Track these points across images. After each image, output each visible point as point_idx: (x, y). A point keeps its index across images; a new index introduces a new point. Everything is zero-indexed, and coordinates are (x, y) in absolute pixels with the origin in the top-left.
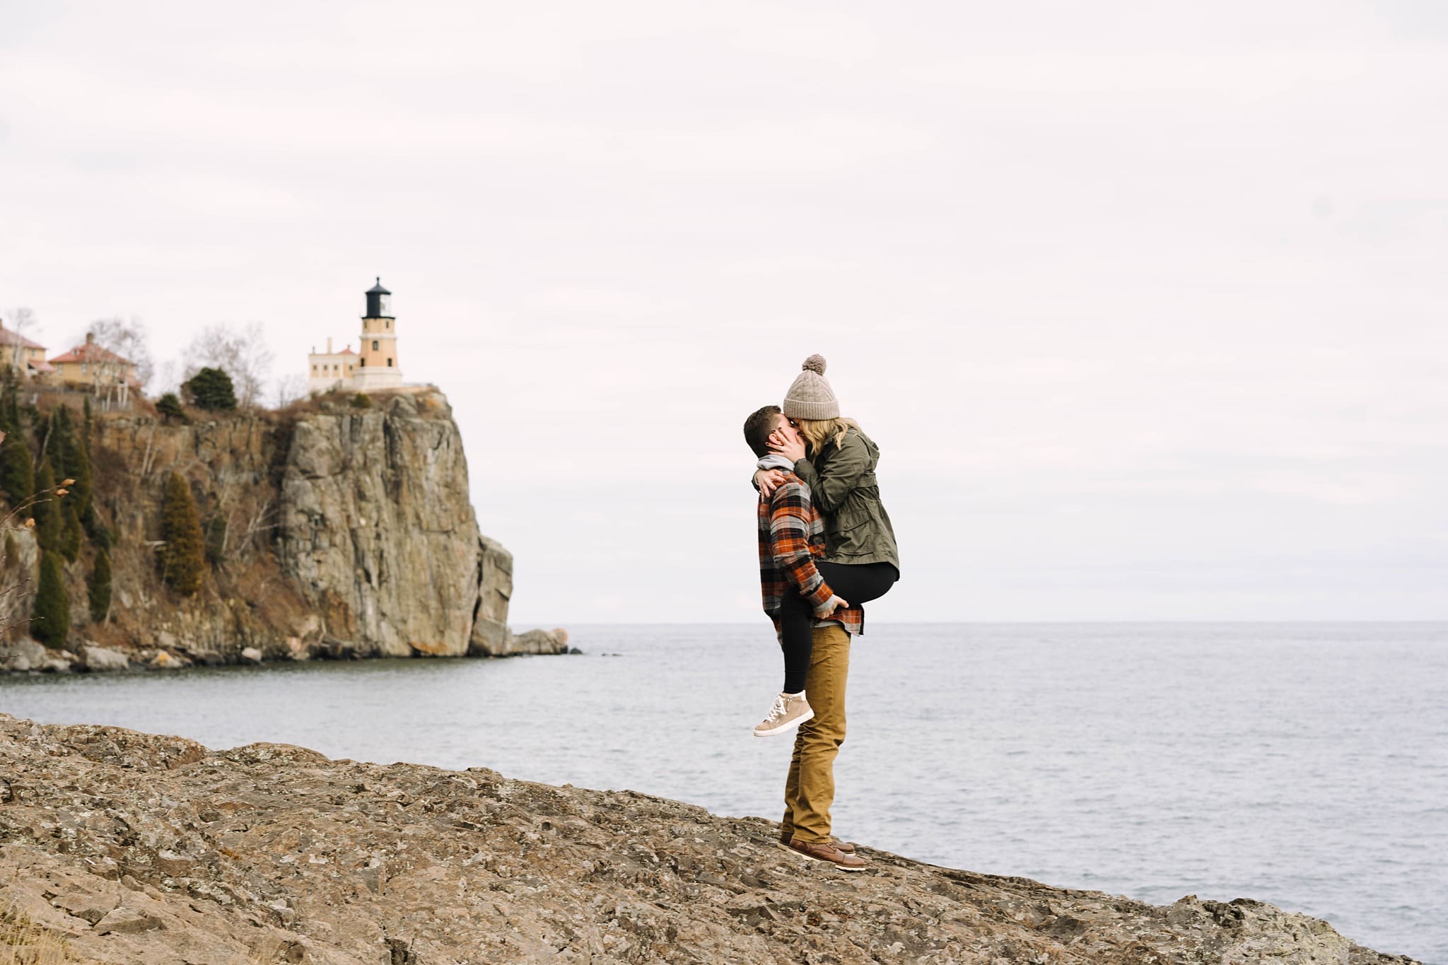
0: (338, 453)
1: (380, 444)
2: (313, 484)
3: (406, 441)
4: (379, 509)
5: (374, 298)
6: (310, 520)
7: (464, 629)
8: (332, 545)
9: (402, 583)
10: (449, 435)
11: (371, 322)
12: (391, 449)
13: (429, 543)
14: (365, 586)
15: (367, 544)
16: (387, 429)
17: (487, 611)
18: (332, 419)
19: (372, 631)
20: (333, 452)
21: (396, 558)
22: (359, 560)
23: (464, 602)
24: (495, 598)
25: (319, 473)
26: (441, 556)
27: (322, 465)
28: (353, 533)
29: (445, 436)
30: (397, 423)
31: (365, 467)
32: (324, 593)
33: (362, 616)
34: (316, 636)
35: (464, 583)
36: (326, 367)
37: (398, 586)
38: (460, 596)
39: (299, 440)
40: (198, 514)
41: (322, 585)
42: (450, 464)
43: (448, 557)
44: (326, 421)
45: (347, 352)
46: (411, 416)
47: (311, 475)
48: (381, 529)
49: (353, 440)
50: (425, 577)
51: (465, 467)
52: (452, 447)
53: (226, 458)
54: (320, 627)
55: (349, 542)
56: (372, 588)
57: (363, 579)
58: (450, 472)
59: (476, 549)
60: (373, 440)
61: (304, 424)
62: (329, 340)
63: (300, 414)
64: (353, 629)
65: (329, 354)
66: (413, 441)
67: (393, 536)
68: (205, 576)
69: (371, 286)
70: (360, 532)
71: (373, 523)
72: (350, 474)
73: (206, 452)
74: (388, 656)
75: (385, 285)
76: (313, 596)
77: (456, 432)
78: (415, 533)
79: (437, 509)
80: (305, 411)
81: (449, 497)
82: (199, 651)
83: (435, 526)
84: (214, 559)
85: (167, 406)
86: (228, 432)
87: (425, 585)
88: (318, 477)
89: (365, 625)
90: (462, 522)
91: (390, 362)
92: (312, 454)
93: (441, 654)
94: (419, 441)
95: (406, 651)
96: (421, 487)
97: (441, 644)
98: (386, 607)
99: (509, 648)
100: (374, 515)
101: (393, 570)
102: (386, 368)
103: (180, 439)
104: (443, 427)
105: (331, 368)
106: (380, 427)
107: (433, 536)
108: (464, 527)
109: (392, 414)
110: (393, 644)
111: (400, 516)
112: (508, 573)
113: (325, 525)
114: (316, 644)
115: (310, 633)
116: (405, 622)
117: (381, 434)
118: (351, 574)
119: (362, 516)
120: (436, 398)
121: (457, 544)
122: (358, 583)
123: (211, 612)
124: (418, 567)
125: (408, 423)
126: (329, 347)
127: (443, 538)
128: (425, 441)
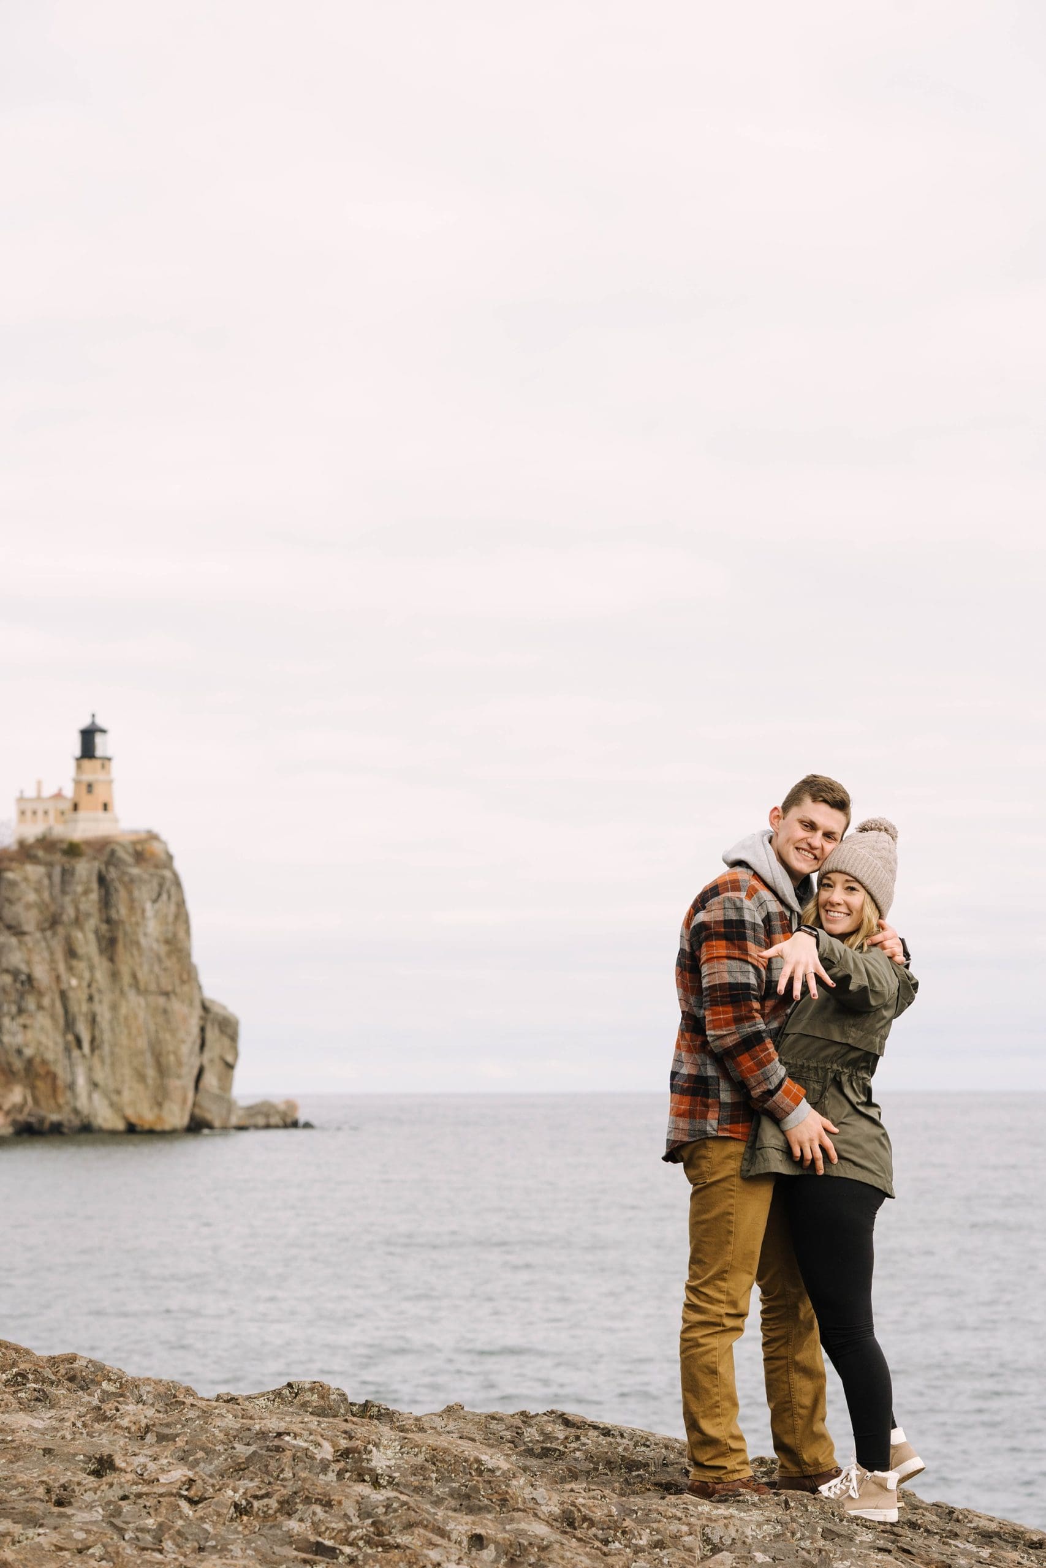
0: (47, 906)
1: (94, 896)
2: (20, 942)
3: (123, 893)
4: (92, 968)
5: (88, 736)
6: (15, 981)
7: (184, 1101)
8: (40, 1007)
9: (117, 1050)
10: (169, 887)
11: (86, 763)
12: (106, 902)
13: (148, 1005)
14: (76, 1053)
15: (78, 1006)
16: (102, 880)
17: (210, 1080)
18: (41, 870)
19: (82, 1103)
20: (42, 906)
21: (111, 1022)
22: (69, 1024)
23: (185, 1071)
24: (219, 1066)
25: (26, 928)
26: (160, 1019)
27: (30, 920)
28: (63, 995)
29: (165, 889)
30: (113, 873)
31: (77, 922)
32: (30, 1062)
33: (71, 1086)
34: (20, 1108)
35: (185, 1049)
36: (34, 813)
37: (112, 1053)
38: (179, 1064)
39: (4, 892)
41: (28, 1052)
42: (171, 918)
43: (168, 1021)
44: (34, 871)
45: (59, 796)
46: (130, 866)
47: (16, 931)
48: (93, 990)
49: (64, 892)
50: (142, 1043)
51: (187, 922)
52: (173, 899)
54: (25, 1099)
55: (58, 1005)
56: (84, 1056)
57: (74, 1044)
58: (170, 928)
59: (198, 1012)
60: (86, 892)
61: (10, 875)
62: (39, 784)
63: (6, 864)
64: (61, 1101)
65: (39, 798)
66: (130, 893)
67: (107, 998)
69: (85, 723)
70: (71, 994)
71: (85, 984)
72: (61, 930)
74: (101, 1131)
75: (101, 722)
76: (18, 1065)
77: (178, 883)
78: (132, 994)
79: (156, 969)
80: (11, 860)
81: (169, 954)
83: (153, 987)
87: (142, 1053)
88: (23, 933)
89: (75, 1096)
90: (183, 982)
91: (105, 807)
92: (19, 908)
93: (158, 1128)
94: (136, 893)
95: (121, 1126)
96: (137, 944)
97: (159, 1118)
98: (100, 1076)
99: (234, 1120)
100: (87, 975)
101: (107, 1036)
102: (101, 814)
104: (163, 878)
105: (40, 814)
106: (94, 879)
107: (151, 999)
108: (186, 988)
109: (108, 864)
110: (106, 1117)
111: (115, 975)
112: (233, 1038)
113: (32, 987)
114: (21, 1118)
115: (14, 1106)
116: (118, 1092)
117: (95, 885)
118: (60, 1040)
119: (74, 975)
120: (156, 846)
121: (177, 1006)
122: (68, 1050)
124: (134, 1031)
125: (124, 873)
126: (39, 790)
127: (162, 1000)
128: (144, 894)
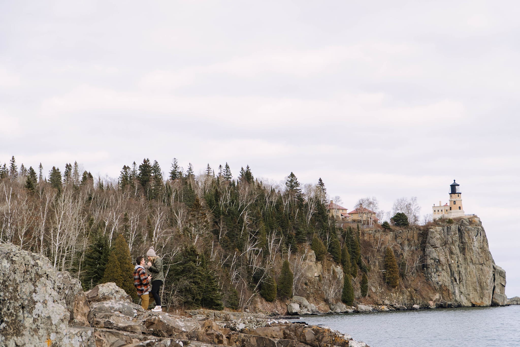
0: (443, 239)
1: (457, 235)
2: (435, 250)
3: (466, 234)
4: (458, 257)
5: (453, 187)
6: (435, 262)
7: (489, 297)
8: (443, 270)
9: (467, 282)
10: (481, 232)
11: (453, 195)
12: (461, 237)
13: (476, 268)
14: (455, 283)
15: (455, 269)
16: (459, 230)
17: (497, 290)
18: (441, 228)
19: (458, 298)
20: (441, 239)
21: (465, 273)
22: (452, 274)
23: (489, 288)
24: (500, 286)
25: (437, 246)
26: (480, 272)
27: (438, 243)
28: (450, 265)
29: (479, 232)
30: (463, 228)
31: (453, 243)
32: (441, 286)
33: (454, 293)
34: (438, 300)
35: (488, 281)
36: (438, 211)
37: (466, 283)
38: (487, 286)
39: (430, 235)
40: (396, 261)
41: (440, 283)
42: (482, 241)
43: (483, 273)
44: (439, 229)
45: (446, 205)
46: (467, 225)
47: (435, 247)
48: (459, 264)
49: (448, 234)
50: (475, 280)
51: (487, 242)
52: (482, 235)
53: (406, 242)
54: (440, 297)
55: (448, 268)
56: (457, 284)
57: (454, 281)
58: (482, 244)
59: (492, 269)
60: (455, 234)
61: (431, 230)
62: (440, 202)
63: (430, 227)
64: (451, 298)
65: (440, 206)
67: (463, 266)
68: (399, 281)
69: (452, 183)
70: (452, 265)
71: (456, 262)
72: (448, 246)
73: (399, 240)
74: (464, 306)
75: (457, 182)
76: (437, 287)
77: (483, 231)
78: (471, 265)
79: (478, 256)
80: (432, 225)
81: (482, 252)
82: (398, 306)
83: (477, 262)
84: (402, 275)
85: (385, 225)
86: (406, 234)
87: (475, 282)
88: (437, 247)
89: (456, 296)
90: (487, 261)
91: (460, 208)
92: (434, 240)
93: (482, 305)
94: (470, 234)
95: (470, 305)
96: (472, 249)
97: (482, 302)
98: (462, 290)
99: (506, 303)
100: (457, 259)
101: (464, 278)
102: (459, 210)
103: (389, 236)
104: (478, 229)
105: (440, 211)
106: (457, 230)
107: (477, 266)
108: (488, 262)
109: (461, 225)
110: (465, 302)
111: (465, 259)
112: (504, 277)
113: (440, 263)
114: (438, 303)
116: (469, 295)
117: (458, 232)
118: (449, 279)
119: (452, 260)
120: (476, 219)
121: (485, 268)
122: (452, 282)
123: (403, 293)
124: (472, 276)
125: (466, 228)
126: (440, 204)
127: (480, 266)
128: (473, 234)
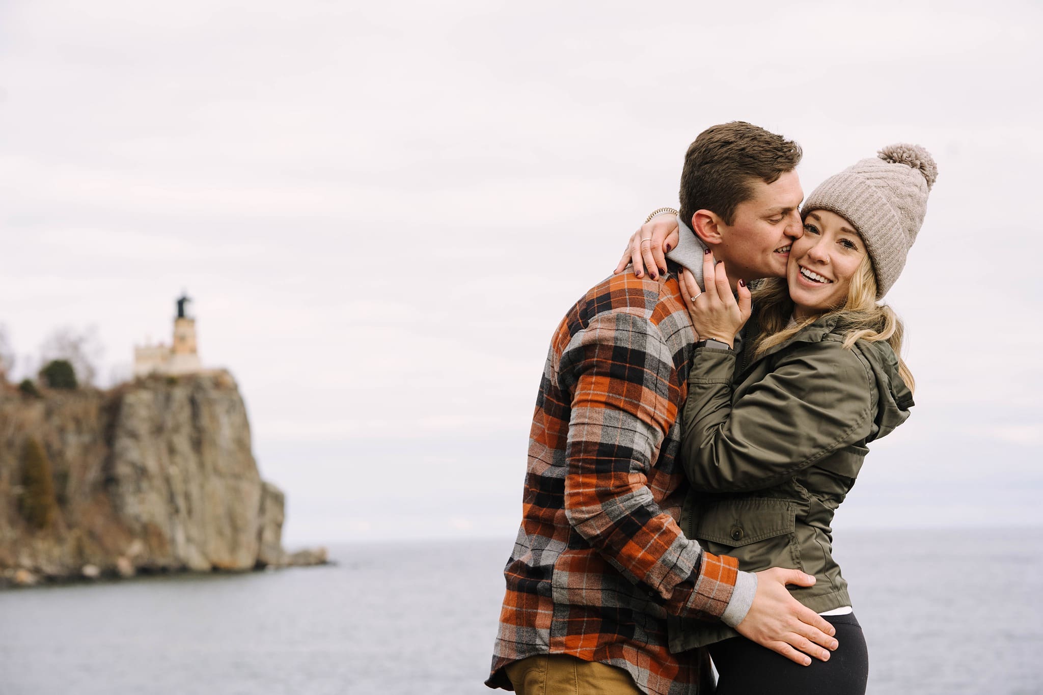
0: (155, 419)
1: (187, 411)
2: (137, 443)
3: (207, 409)
4: (186, 460)
5: (181, 304)
6: (134, 470)
7: (250, 549)
8: (151, 487)
9: (204, 514)
10: (237, 405)
11: (180, 322)
12: (195, 415)
13: (225, 485)
14: (176, 518)
15: (178, 487)
16: (192, 401)
17: (268, 535)
18: (150, 394)
19: (181, 551)
20: (151, 419)
21: (201, 498)
23: (250, 529)
24: (273, 525)
25: (140, 433)
26: (233, 494)
27: (143, 428)
28: (167, 479)
29: (233, 406)
30: (199, 397)
31: (175, 429)
32: (145, 525)
33: (173, 540)
34: (140, 556)
35: (250, 513)
36: (146, 357)
37: (202, 518)
38: (247, 523)
39: (125, 410)
40: (49, 468)
41: (144, 518)
42: (238, 426)
43: (238, 495)
44: (145, 396)
45: (162, 344)
46: (211, 391)
47: (134, 435)
48: (187, 475)
49: (166, 408)
50: (221, 510)
51: (248, 428)
52: (238, 411)
53: (71, 426)
54: (143, 549)
55: (164, 485)
56: (181, 520)
57: (174, 513)
58: (238, 431)
59: (259, 489)
60: (181, 409)
61: (129, 399)
63: (127, 392)
64: (166, 550)
65: (149, 347)
66: (211, 409)
67: (197, 481)
68: (55, 514)
70: (172, 478)
71: (182, 470)
72: (164, 435)
73: (56, 421)
74: (194, 570)
75: (189, 294)
76: (137, 527)
77: (242, 403)
78: (213, 477)
80: (131, 389)
81: (238, 450)
82: (50, 569)
83: (227, 471)
84: (62, 500)
85: (26, 389)
86: (70, 405)
87: (221, 517)
88: (139, 437)
89: (176, 547)
90: (246, 468)
91: (193, 351)
92: (136, 421)
93: (234, 567)
94: (215, 409)
95: (207, 566)
96: (217, 444)
97: (234, 560)
98: (193, 533)
99: (285, 560)
100: (183, 465)
101: (198, 507)
102: (189, 356)
103: (35, 412)
104: (232, 400)
105: (149, 356)
106: (187, 400)
107: (226, 479)
108: (249, 473)
109: (196, 390)
110: (197, 561)
111: (202, 465)
112: (282, 505)
113: (146, 474)
114: (140, 563)
115: (135, 554)
116: (206, 543)
117: (187, 404)
118: (165, 509)
119: (174, 465)
120: (227, 379)
121: (245, 486)
122: (170, 515)
123: (60, 540)
124: (215, 502)
125: (207, 395)
126: (148, 342)
127: (234, 481)
128: (220, 410)
